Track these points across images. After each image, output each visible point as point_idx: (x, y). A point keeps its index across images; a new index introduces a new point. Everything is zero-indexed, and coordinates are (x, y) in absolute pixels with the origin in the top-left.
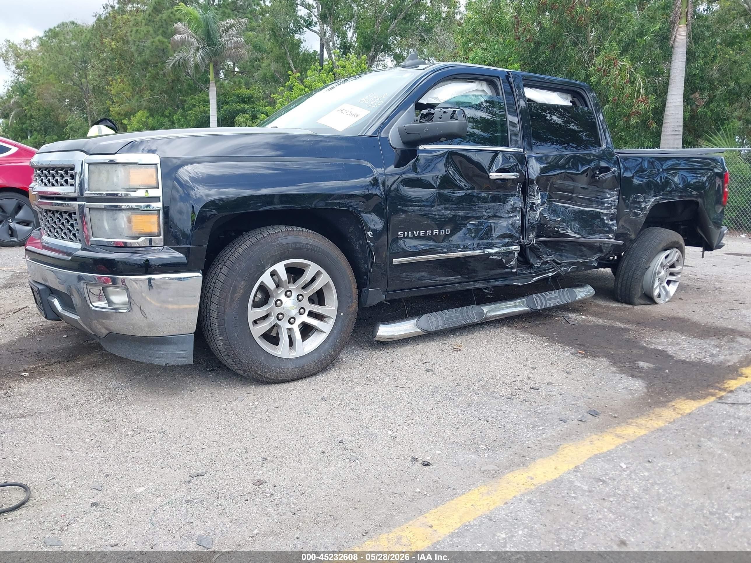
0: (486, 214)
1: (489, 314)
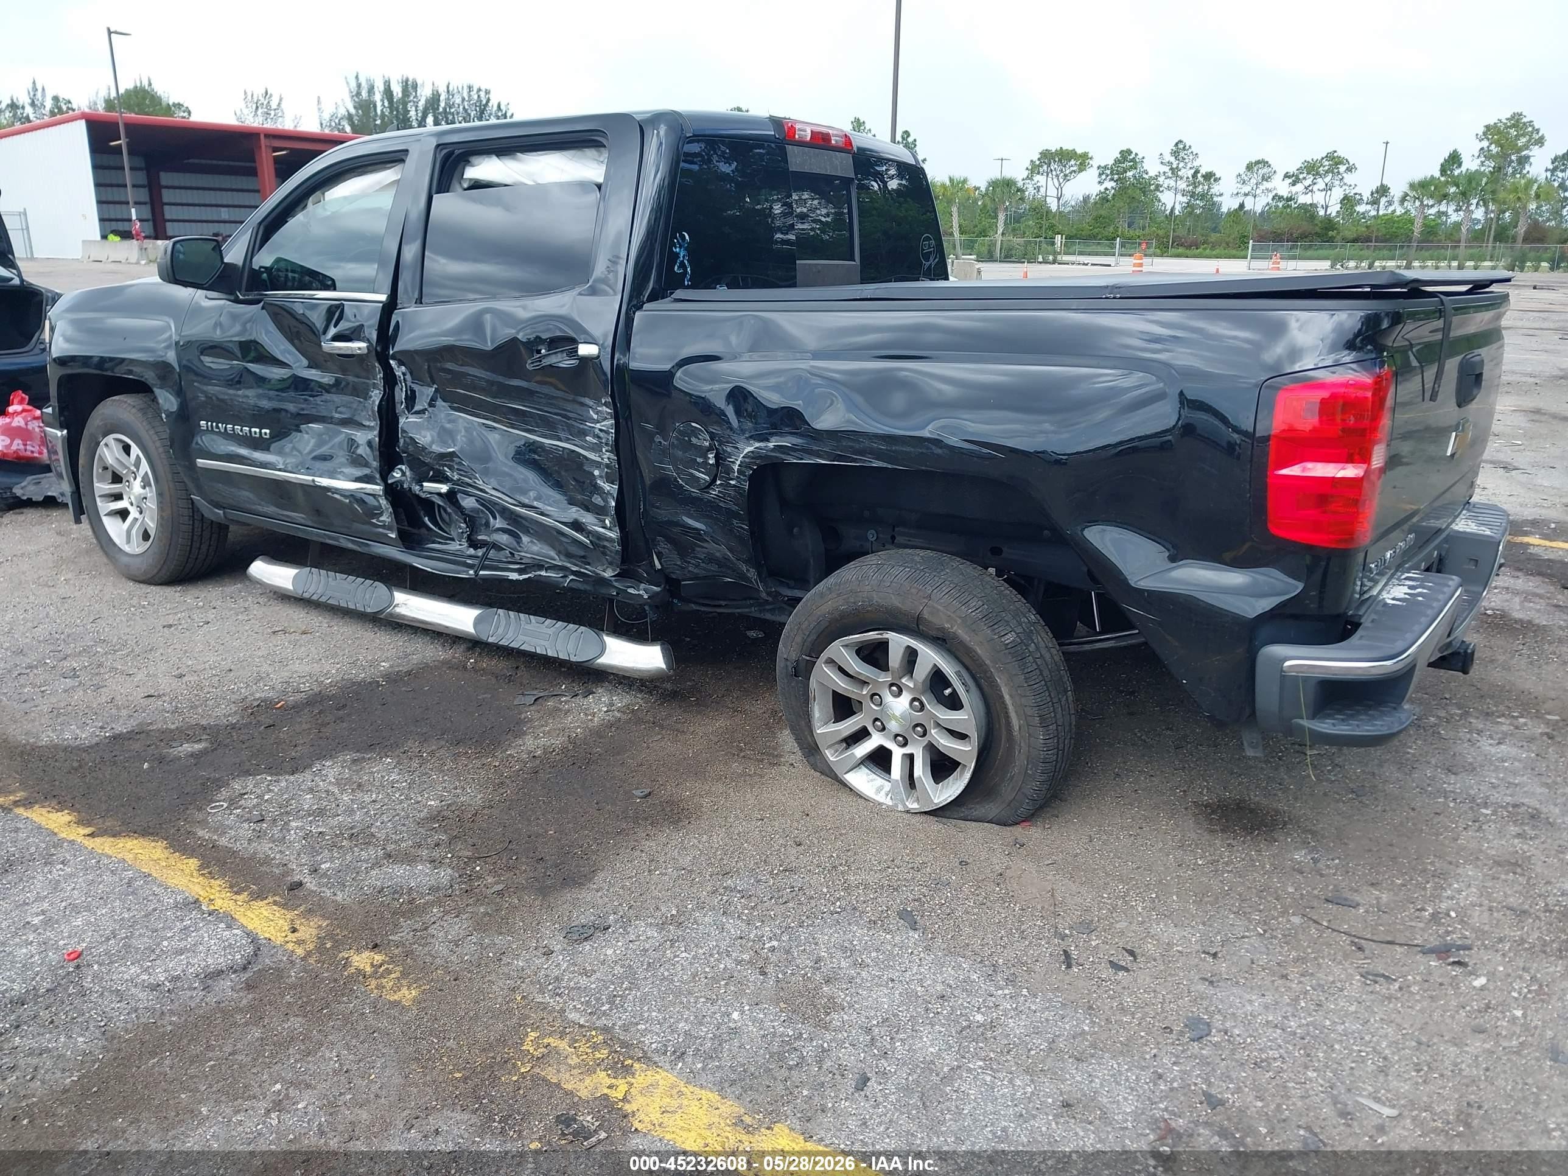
0: (337, 416)
1: (398, 610)
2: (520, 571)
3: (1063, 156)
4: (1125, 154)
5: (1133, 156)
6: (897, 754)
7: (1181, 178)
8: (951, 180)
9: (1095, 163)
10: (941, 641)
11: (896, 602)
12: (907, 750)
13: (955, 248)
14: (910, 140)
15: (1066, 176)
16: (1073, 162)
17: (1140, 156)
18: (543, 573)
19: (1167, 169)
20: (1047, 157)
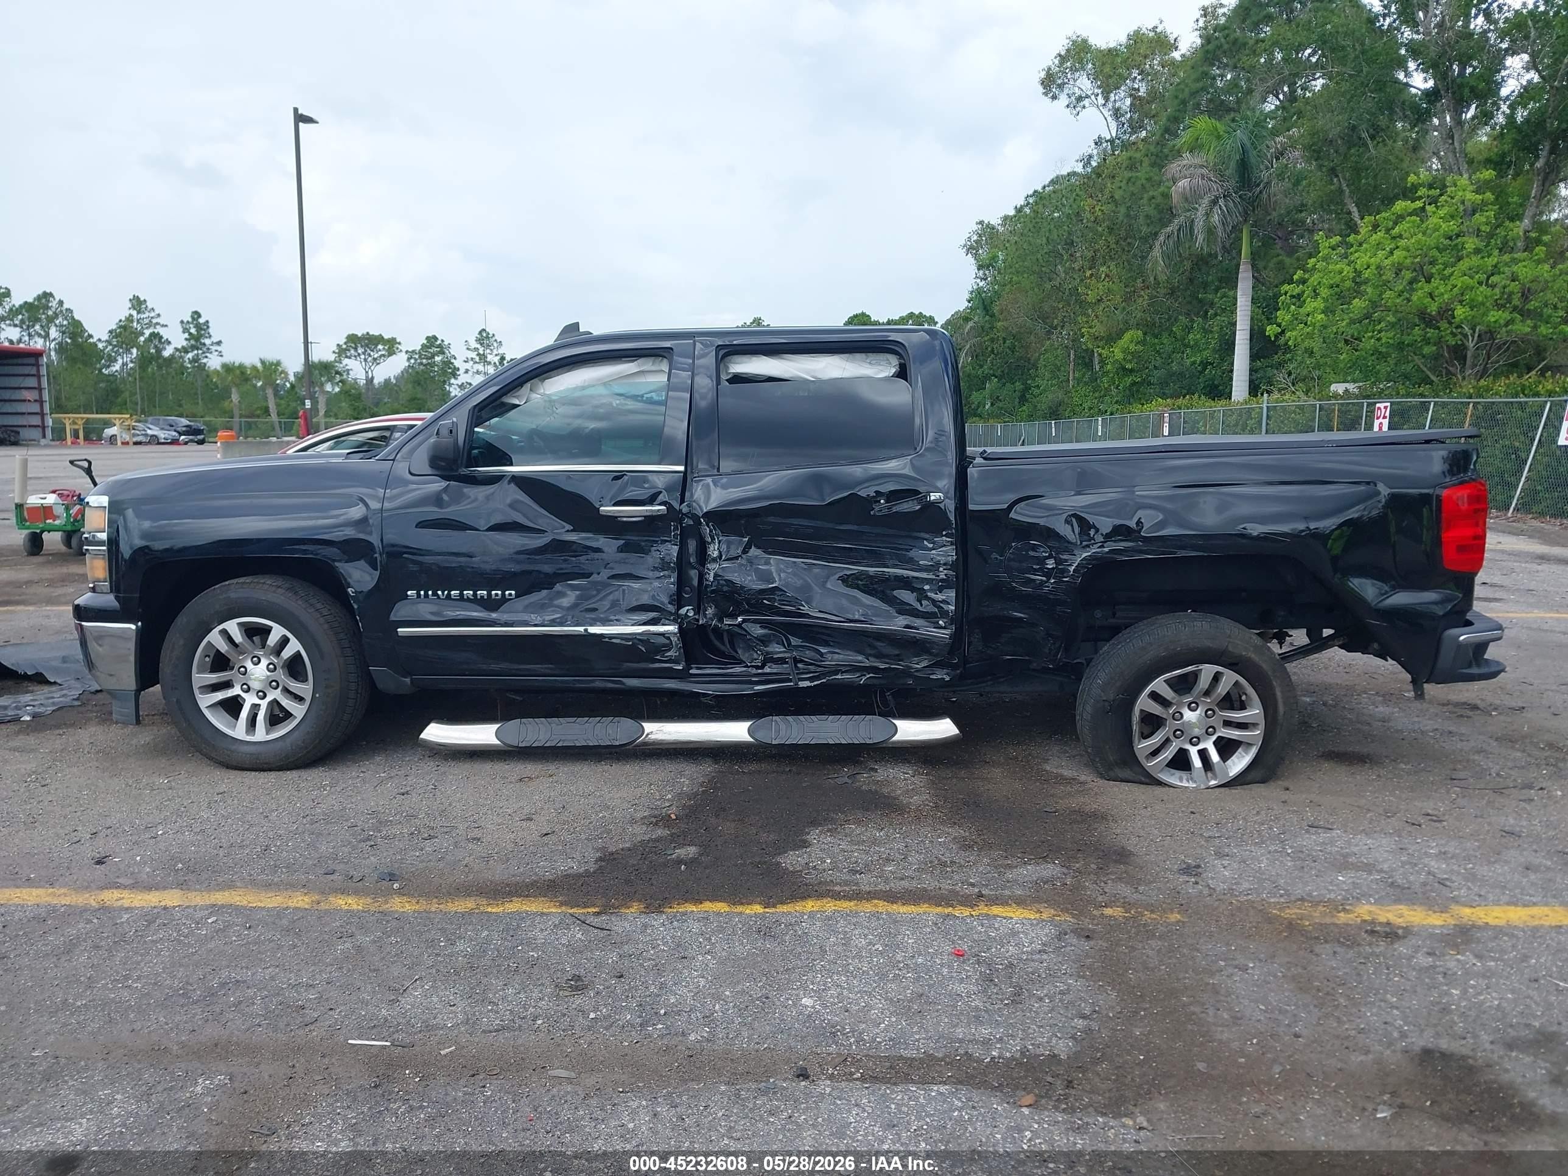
0: (606, 571)
1: (652, 737)
2: (811, 679)
3: (369, 342)
4: (432, 340)
5: (439, 342)
6: (1193, 751)
7: (489, 363)
8: (263, 362)
9: (403, 348)
10: (1234, 665)
11: (1208, 643)
12: (1201, 746)
13: (274, 429)
14: (201, 321)
15: (375, 359)
16: (380, 347)
17: (446, 343)
18: (839, 677)
19: (474, 355)
20: (353, 339)
